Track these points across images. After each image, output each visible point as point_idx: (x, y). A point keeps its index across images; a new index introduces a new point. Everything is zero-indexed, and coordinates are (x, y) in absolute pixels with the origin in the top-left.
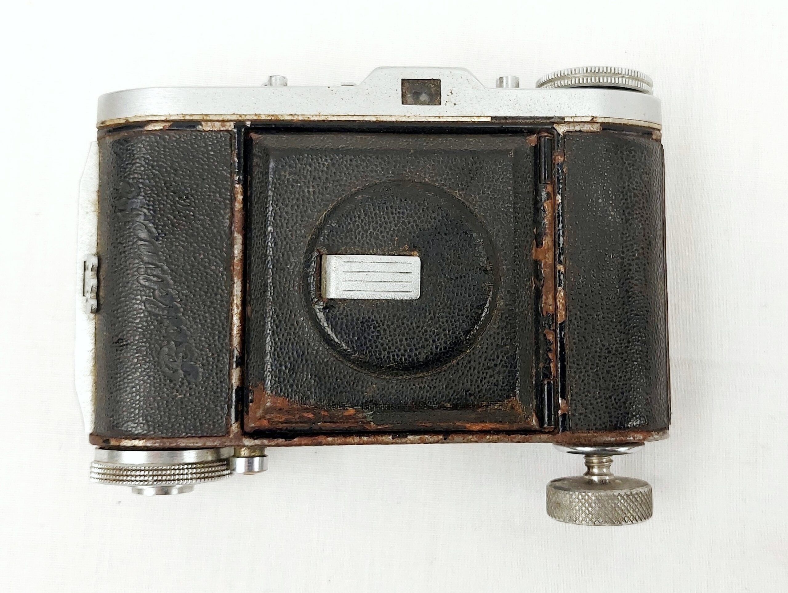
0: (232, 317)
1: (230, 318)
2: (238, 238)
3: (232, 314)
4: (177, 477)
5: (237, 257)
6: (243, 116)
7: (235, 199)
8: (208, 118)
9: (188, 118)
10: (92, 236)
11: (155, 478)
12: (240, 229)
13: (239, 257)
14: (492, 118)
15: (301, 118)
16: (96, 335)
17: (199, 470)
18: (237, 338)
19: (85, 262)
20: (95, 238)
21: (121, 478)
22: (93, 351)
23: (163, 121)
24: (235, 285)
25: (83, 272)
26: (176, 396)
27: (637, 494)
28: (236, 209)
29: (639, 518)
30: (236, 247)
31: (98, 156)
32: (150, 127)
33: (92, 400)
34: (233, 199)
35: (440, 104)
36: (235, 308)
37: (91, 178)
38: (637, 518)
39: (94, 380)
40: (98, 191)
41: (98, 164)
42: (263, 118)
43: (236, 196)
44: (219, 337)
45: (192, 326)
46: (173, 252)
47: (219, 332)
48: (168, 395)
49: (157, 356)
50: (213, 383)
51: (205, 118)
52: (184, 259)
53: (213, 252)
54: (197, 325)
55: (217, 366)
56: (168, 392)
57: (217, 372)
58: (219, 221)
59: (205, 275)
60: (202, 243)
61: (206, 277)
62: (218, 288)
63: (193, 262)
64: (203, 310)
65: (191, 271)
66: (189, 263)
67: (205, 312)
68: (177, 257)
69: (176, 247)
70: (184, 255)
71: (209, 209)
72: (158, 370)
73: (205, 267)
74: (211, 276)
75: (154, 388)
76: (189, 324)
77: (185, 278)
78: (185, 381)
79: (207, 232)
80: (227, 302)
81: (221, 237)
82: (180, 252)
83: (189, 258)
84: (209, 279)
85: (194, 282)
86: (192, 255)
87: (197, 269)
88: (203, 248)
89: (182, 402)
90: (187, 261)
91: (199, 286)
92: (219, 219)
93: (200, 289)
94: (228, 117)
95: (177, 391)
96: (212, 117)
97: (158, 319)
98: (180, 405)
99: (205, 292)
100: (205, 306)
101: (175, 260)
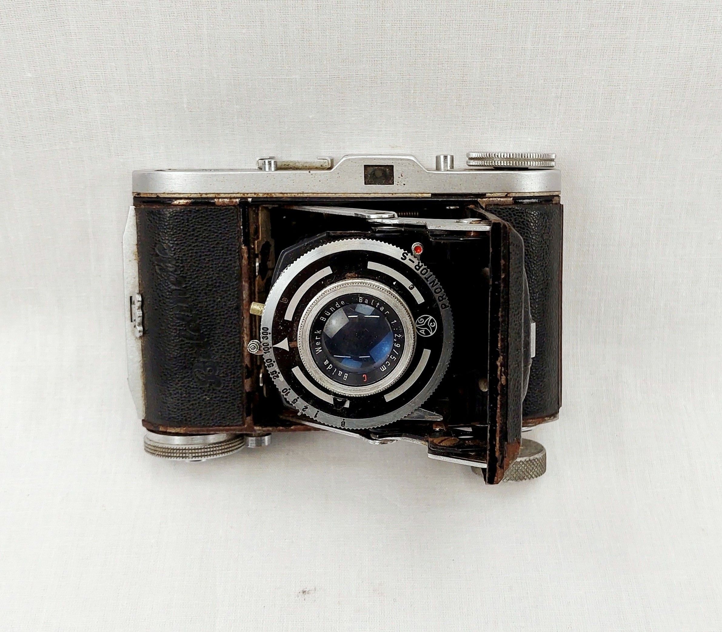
0: (244, 343)
1: (242, 343)
2: (245, 285)
3: (243, 340)
4: (209, 453)
5: (245, 299)
6: (246, 195)
7: (242, 257)
8: (219, 196)
9: (204, 196)
10: (134, 278)
11: (194, 455)
12: (247, 279)
13: (247, 300)
14: (433, 194)
15: (289, 195)
16: (142, 350)
17: (223, 447)
18: (248, 357)
19: (131, 297)
20: (137, 279)
21: (169, 454)
22: (141, 362)
23: (185, 198)
24: (245, 321)
25: (130, 305)
26: (206, 398)
27: (534, 460)
28: (243, 265)
29: (535, 475)
30: (244, 292)
31: (135, 218)
32: (176, 202)
33: (142, 397)
34: (241, 258)
35: (393, 184)
36: (245, 336)
37: (131, 235)
38: (533, 476)
39: (144, 383)
40: (137, 245)
41: (135, 224)
42: (261, 195)
43: (243, 255)
44: (234, 357)
45: (214, 350)
46: (198, 296)
47: (234, 354)
48: (199, 398)
49: (190, 371)
50: (231, 389)
51: (217, 196)
52: (206, 302)
53: (227, 296)
54: (218, 349)
55: (234, 378)
56: (199, 396)
57: (234, 382)
58: (230, 274)
59: (222, 313)
60: (219, 290)
61: (223, 315)
62: (232, 323)
63: (213, 303)
64: (222, 338)
65: (212, 311)
66: (210, 305)
67: (223, 340)
68: (201, 300)
69: (200, 293)
70: (206, 298)
71: (223, 265)
72: (191, 381)
73: (222, 308)
74: (226, 314)
75: (189, 393)
76: (212, 349)
77: (208, 316)
78: (211, 388)
79: (222, 282)
80: (239, 333)
81: (233, 285)
82: (203, 296)
83: (210, 301)
84: (226, 316)
85: (215, 319)
86: (212, 299)
87: (216, 309)
88: (220, 293)
89: (209, 403)
90: (209, 303)
91: (218, 321)
92: (231, 272)
93: (219, 323)
94: (234, 195)
95: (206, 395)
96: (222, 195)
97: (189, 345)
98: (208, 405)
99: (222, 326)
100: (223, 335)
101: (200, 302)
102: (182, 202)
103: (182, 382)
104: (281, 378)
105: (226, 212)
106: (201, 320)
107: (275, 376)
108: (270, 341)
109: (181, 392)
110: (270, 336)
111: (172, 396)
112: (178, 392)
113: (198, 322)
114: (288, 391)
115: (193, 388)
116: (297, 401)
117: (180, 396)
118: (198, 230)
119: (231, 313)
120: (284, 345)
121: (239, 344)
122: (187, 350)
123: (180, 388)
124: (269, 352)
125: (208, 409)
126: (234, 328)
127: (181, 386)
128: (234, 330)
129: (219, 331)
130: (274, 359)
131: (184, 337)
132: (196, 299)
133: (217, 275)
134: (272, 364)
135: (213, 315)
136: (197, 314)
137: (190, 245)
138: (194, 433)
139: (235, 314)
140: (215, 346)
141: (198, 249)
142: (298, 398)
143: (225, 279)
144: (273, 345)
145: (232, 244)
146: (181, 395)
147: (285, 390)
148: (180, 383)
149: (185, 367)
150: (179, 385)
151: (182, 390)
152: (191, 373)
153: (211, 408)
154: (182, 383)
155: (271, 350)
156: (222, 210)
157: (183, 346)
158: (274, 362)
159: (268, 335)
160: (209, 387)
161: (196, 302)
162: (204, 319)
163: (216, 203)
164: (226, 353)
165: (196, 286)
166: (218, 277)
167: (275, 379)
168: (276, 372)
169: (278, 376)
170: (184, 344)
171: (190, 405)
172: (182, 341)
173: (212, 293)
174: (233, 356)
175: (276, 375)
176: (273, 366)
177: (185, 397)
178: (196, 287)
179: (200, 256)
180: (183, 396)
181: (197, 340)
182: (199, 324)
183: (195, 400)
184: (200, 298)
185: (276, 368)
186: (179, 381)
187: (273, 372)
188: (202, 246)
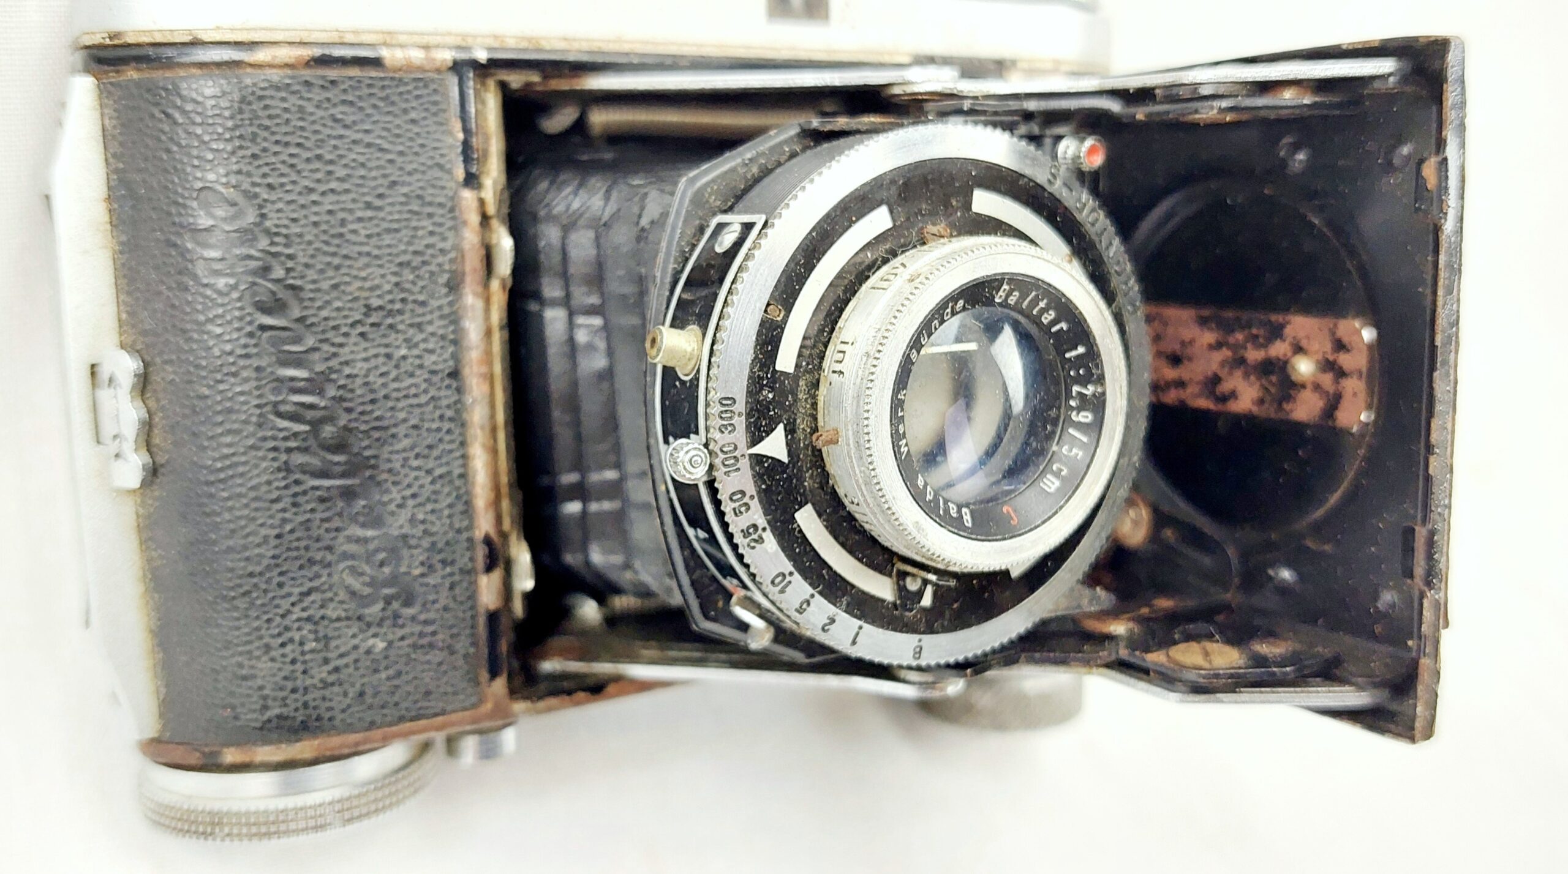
1: (471, 473)
2: (477, 304)
5: (477, 347)
6: (470, 39)
7: (464, 223)
8: (395, 42)
9: (350, 39)
10: (102, 306)
12: (480, 288)
13: (482, 348)
16: (139, 529)
18: (489, 512)
19: (93, 365)
20: (113, 309)
22: (139, 564)
23: (292, 45)
24: (477, 409)
25: (88, 389)
26: (375, 645)
28: (468, 246)
30: (473, 326)
32: (263, 57)
34: (461, 226)
36: (481, 451)
39: (150, 627)
40: (109, 200)
42: (511, 44)
43: (465, 217)
44: (450, 516)
45: (391, 501)
46: (341, 345)
47: (450, 506)
48: (356, 647)
49: (325, 572)
50: (446, 609)
51: (388, 41)
52: (366, 360)
53: (425, 340)
54: (403, 498)
55: (451, 574)
56: (356, 641)
57: (452, 587)
58: (432, 273)
59: (413, 391)
60: (402, 322)
61: (416, 396)
62: (441, 417)
63: (384, 364)
64: (415, 463)
65: (384, 385)
66: (376, 367)
67: (418, 468)
68: (350, 357)
69: (346, 335)
70: (365, 349)
71: (411, 249)
72: (331, 600)
73: (412, 375)
74: (425, 391)
75: (326, 637)
76: (385, 498)
77: (373, 401)
78: (389, 613)
79: (411, 298)
80: (463, 444)
81: (440, 308)
82: (355, 344)
83: (376, 356)
84: (423, 399)
85: (392, 409)
86: (383, 350)
87: (396, 379)
88: (405, 332)
89: (386, 657)
90: (373, 363)
91: (402, 415)
92: (433, 268)
93: (405, 420)
94: (438, 40)
95: (375, 636)
96: (403, 39)
97: (319, 493)
98: (384, 663)
99: (415, 427)
100: (417, 456)
101: (347, 363)
102: (285, 54)
103: (305, 604)
104: (771, 543)
105: (416, 88)
106: (354, 416)
107: (755, 541)
108: (740, 436)
109: (302, 637)
110: (740, 422)
111: (273, 653)
112: (291, 640)
113: (342, 422)
114: (788, 578)
115: (338, 619)
116: (809, 604)
117: (299, 649)
118: (333, 142)
119: (439, 389)
120: (775, 446)
121: (462, 476)
122: (312, 510)
123: (296, 625)
124: (738, 469)
125: (383, 675)
126: (449, 432)
127: (299, 620)
128: (447, 438)
129: (406, 443)
130: (751, 489)
131: (304, 472)
132: (335, 355)
133: (394, 279)
134: (746, 504)
135: (386, 397)
136: (342, 399)
137: (311, 190)
138: (346, 751)
139: (449, 393)
140: (394, 489)
141: (338, 202)
142: (812, 596)
143: (416, 289)
144: (748, 448)
145: (434, 186)
146: (301, 644)
147: (780, 579)
148: (297, 609)
149: (311, 562)
150: (294, 617)
151: (305, 632)
152: (329, 575)
153: (391, 672)
154: (304, 610)
155: (744, 463)
156: (406, 84)
157: (301, 499)
158: (752, 497)
159: (736, 420)
160: (384, 609)
161: (334, 363)
162: (362, 413)
163: (388, 62)
164: (429, 507)
165: (334, 314)
166: (397, 284)
167: (753, 548)
168: (755, 527)
169: (760, 540)
170: (305, 493)
171: (329, 673)
172: (297, 482)
173: (381, 333)
174: (446, 512)
175: (755, 537)
176: (748, 509)
177: (312, 651)
178: (334, 319)
179: (343, 223)
180: (307, 648)
181: (343, 475)
182: (346, 428)
183: (342, 656)
184: (346, 350)
185: (756, 517)
186: (293, 604)
187: (748, 528)
188: (347, 191)
